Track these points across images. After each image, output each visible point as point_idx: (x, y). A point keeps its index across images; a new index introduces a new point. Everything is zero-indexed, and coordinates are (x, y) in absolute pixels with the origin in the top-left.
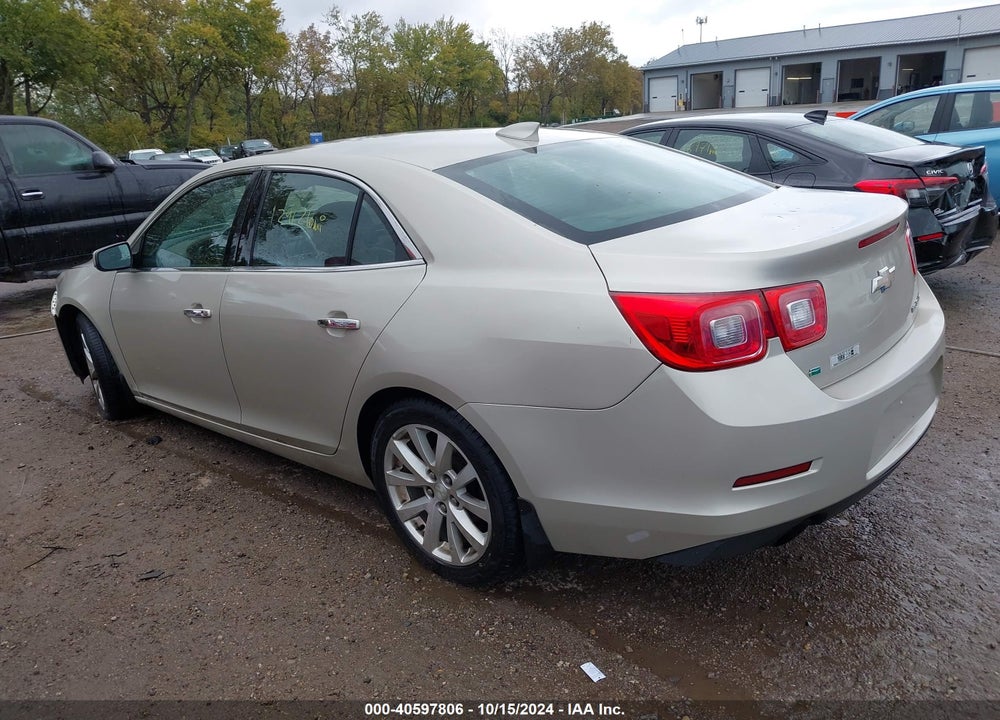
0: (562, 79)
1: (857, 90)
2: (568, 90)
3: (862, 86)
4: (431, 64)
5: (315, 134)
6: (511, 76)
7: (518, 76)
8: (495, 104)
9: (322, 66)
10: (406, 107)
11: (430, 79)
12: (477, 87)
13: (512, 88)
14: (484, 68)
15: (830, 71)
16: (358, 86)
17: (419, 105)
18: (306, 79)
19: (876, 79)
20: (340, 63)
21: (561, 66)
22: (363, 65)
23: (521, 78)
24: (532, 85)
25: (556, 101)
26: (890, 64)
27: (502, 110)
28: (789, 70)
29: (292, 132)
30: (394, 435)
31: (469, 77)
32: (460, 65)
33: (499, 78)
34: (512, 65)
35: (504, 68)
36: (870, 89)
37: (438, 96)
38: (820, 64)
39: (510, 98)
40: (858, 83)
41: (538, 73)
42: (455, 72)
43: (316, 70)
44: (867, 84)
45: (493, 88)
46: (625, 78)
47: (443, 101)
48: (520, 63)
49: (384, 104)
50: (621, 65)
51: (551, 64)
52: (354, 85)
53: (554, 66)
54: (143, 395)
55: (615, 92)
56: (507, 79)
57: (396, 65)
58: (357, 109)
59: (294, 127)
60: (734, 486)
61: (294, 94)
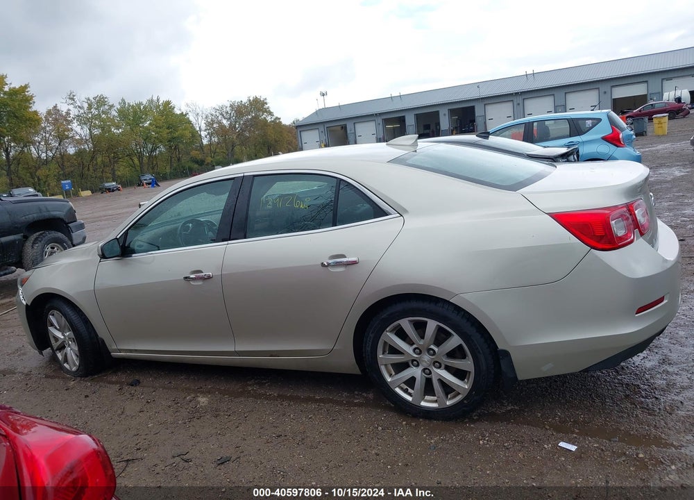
0: (239, 135)
1: (427, 131)
2: (244, 142)
3: (430, 128)
4: (146, 128)
5: (65, 182)
6: (203, 134)
7: (209, 134)
8: (194, 153)
9: (66, 133)
10: (131, 159)
11: (147, 139)
12: (182, 142)
13: (205, 142)
14: (185, 129)
15: (410, 121)
16: (95, 146)
17: (140, 156)
18: (55, 144)
19: (438, 124)
20: (79, 130)
21: (237, 126)
22: (96, 132)
23: (211, 135)
24: (219, 139)
25: (237, 149)
26: (445, 115)
27: (200, 157)
28: (387, 121)
29: (46, 182)
30: (387, 329)
31: (175, 136)
32: (168, 128)
33: (195, 135)
34: (203, 127)
35: (198, 129)
36: (435, 130)
37: (153, 150)
38: (404, 117)
39: (205, 149)
40: (427, 127)
41: (221, 131)
42: (165, 133)
43: (62, 137)
44: (433, 127)
45: (192, 142)
46: (281, 132)
47: (157, 152)
48: (210, 125)
49: (114, 157)
50: (277, 124)
51: (230, 124)
52: (91, 145)
53: (232, 127)
54: (120, 351)
55: (276, 141)
56: (200, 135)
57: (120, 130)
58: (95, 162)
59: (47, 177)
60: (636, 314)
61: (44, 155)
